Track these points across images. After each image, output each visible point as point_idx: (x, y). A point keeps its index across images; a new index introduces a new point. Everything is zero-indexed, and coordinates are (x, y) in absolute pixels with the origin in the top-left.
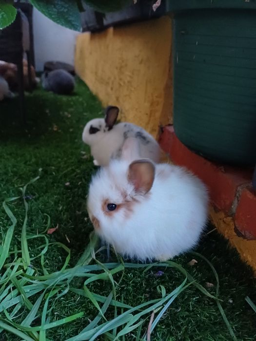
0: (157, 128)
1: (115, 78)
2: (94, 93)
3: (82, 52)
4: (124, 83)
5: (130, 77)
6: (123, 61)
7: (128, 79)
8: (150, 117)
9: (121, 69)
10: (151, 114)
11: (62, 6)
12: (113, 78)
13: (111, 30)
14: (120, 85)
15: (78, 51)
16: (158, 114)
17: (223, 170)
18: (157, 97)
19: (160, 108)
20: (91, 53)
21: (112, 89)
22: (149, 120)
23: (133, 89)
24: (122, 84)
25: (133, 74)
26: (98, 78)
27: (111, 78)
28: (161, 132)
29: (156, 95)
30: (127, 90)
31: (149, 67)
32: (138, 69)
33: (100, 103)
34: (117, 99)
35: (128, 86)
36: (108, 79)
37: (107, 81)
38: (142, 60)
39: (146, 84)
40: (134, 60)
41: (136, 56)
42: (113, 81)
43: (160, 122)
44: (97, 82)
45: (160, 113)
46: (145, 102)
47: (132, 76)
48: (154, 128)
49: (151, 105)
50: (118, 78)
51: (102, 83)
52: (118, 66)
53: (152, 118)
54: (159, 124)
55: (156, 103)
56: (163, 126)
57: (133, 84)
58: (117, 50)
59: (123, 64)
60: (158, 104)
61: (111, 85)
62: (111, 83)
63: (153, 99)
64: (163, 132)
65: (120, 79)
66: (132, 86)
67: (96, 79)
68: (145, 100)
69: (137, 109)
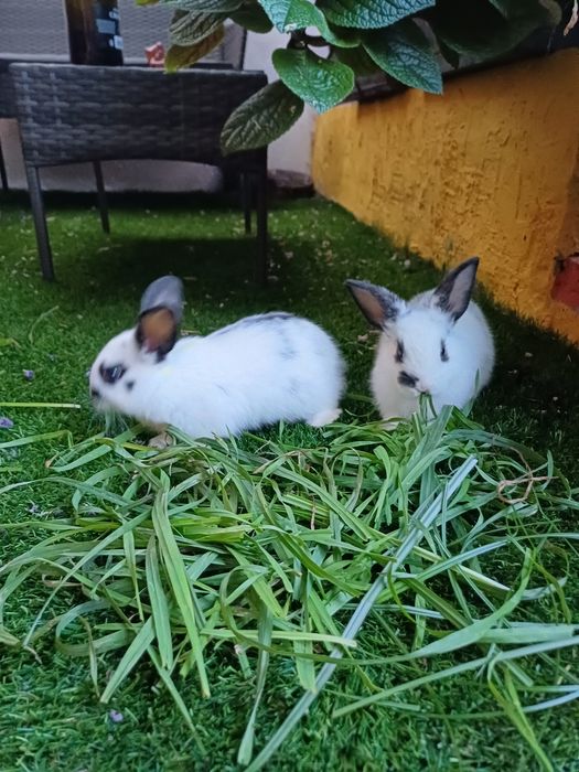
0: (552, 264)
1: (432, 184)
2: (369, 223)
4: (458, 189)
5: (476, 175)
6: (454, 148)
7: (470, 179)
8: (531, 243)
9: (448, 164)
10: (533, 237)
11: (411, 56)
12: (424, 185)
14: (447, 194)
15: (321, 143)
16: (551, 236)
18: (548, 203)
19: (556, 222)
20: (360, 145)
21: (422, 206)
22: (528, 252)
23: (483, 197)
24: (452, 192)
25: (483, 168)
26: (380, 191)
27: (419, 186)
28: (559, 270)
29: (548, 199)
30: (467, 201)
31: (526, 150)
32: (498, 156)
33: (387, 240)
34: (437, 223)
35: (467, 194)
36: (411, 188)
37: (410, 192)
38: (508, 138)
39: (521, 184)
40: (488, 142)
41: (490, 134)
42: (425, 191)
43: (558, 251)
44: (377, 200)
45: (557, 231)
46: (516, 217)
47: (479, 171)
48: (544, 263)
49: (534, 220)
50: (439, 183)
51: (393, 198)
52: (441, 159)
53: (536, 245)
54: (556, 254)
55: (549, 215)
56: (565, 255)
57: (481, 188)
58: (438, 128)
59: (454, 154)
60: (552, 216)
61: (419, 199)
62: (419, 194)
63: (540, 209)
64: (562, 268)
65: (446, 184)
66: (479, 192)
67: (374, 193)
68: (517, 213)
69: (494, 233)
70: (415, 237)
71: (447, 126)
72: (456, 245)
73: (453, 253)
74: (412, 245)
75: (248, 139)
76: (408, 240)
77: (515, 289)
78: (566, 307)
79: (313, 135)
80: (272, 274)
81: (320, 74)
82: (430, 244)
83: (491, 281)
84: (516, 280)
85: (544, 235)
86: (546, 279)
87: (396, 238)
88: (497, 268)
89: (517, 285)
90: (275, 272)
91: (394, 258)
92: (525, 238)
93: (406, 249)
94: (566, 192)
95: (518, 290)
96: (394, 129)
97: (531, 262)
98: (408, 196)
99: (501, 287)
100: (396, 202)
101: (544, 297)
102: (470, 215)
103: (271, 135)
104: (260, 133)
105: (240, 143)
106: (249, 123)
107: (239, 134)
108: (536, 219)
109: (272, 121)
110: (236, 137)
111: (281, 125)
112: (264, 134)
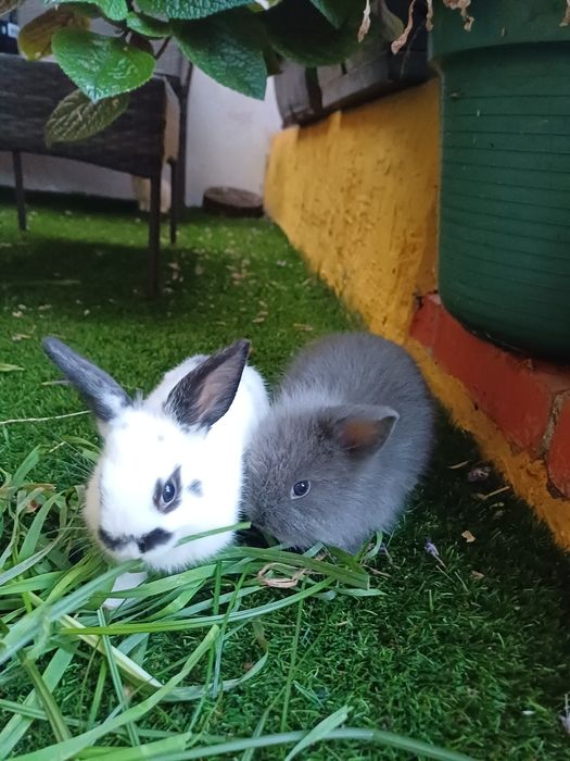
0: (411, 299)
1: (338, 211)
2: (296, 247)
3: (279, 167)
4: (354, 218)
5: (367, 204)
6: (354, 175)
7: (363, 208)
8: (398, 277)
9: (349, 191)
10: (400, 271)
12: (333, 211)
13: (337, 117)
14: (347, 223)
15: (272, 166)
16: (413, 271)
17: (530, 365)
18: (413, 235)
19: (417, 257)
20: (296, 168)
21: (330, 233)
22: (396, 287)
23: (369, 227)
24: (350, 220)
25: (372, 197)
26: (306, 216)
27: (329, 212)
28: (417, 307)
29: (411, 232)
30: (359, 230)
31: (401, 179)
32: (382, 185)
33: (307, 264)
34: (340, 251)
35: (361, 223)
36: (325, 214)
37: (323, 218)
38: (390, 167)
39: (395, 214)
40: (376, 170)
41: (378, 162)
42: (334, 217)
43: (417, 286)
44: (304, 224)
45: (417, 266)
46: (390, 249)
47: (369, 201)
48: (405, 299)
49: (402, 253)
50: (342, 210)
51: (313, 224)
52: (345, 186)
53: (402, 279)
54: (414, 290)
55: (411, 248)
56: (424, 293)
57: (370, 217)
58: (345, 154)
59: (355, 181)
60: (414, 250)
61: (329, 226)
62: (329, 220)
63: (406, 241)
64: (421, 305)
65: (347, 212)
66: (367, 221)
67: (302, 218)
68: (391, 245)
69: (374, 264)
70: (325, 264)
71: (351, 151)
72: (349, 273)
73: (345, 282)
74: (323, 271)
75: (69, 130)
76: (320, 267)
77: (384, 323)
78: (420, 346)
79: (268, 157)
80: (169, 286)
81: (121, 62)
82: (334, 271)
83: (368, 313)
84: (384, 314)
85: (407, 269)
86: (405, 315)
88: (373, 300)
89: (385, 319)
90: (175, 285)
91: (306, 283)
92: (394, 271)
93: (318, 274)
94: (425, 225)
95: (386, 325)
96: (318, 155)
97: (396, 296)
98: (323, 222)
99: (373, 321)
100: (314, 227)
101: (403, 334)
103: (92, 128)
104: (81, 124)
105: (60, 134)
106: (73, 113)
107: (61, 124)
108: (403, 252)
109: (95, 113)
110: (57, 127)
111: (102, 119)
112: (85, 126)
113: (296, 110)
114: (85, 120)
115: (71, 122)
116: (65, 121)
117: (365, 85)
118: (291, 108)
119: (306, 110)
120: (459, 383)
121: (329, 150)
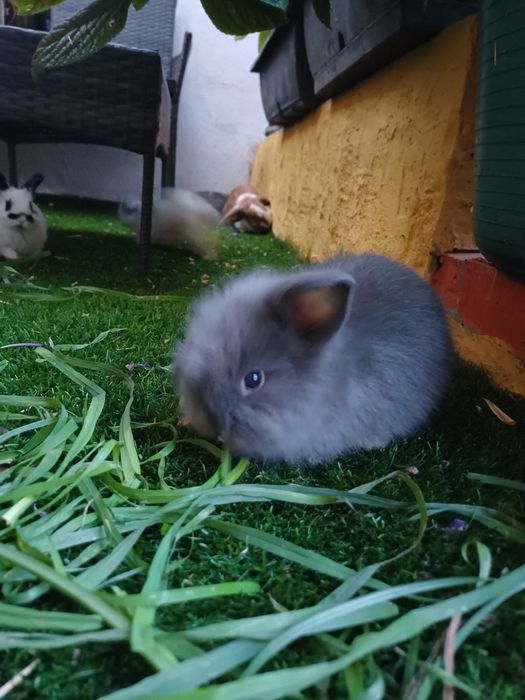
0: (427, 259)
1: (331, 192)
3: (262, 170)
4: (351, 194)
5: (366, 175)
6: (350, 152)
7: (361, 181)
8: (410, 239)
9: (344, 170)
10: (412, 233)
12: (325, 195)
13: (328, 105)
14: (342, 200)
15: (256, 172)
16: (429, 229)
18: (428, 192)
19: (435, 214)
20: (282, 166)
21: (322, 216)
22: (407, 250)
23: (370, 197)
24: (345, 197)
25: (372, 167)
26: (293, 208)
27: (320, 196)
28: (435, 268)
29: (426, 188)
30: (358, 204)
31: (410, 139)
32: (385, 152)
33: (294, 252)
34: (333, 232)
35: (358, 198)
36: (315, 199)
37: (313, 203)
38: (395, 131)
39: (403, 176)
40: (378, 139)
41: (380, 130)
42: (326, 200)
43: (435, 245)
44: (290, 216)
45: (434, 223)
46: (398, 213)
47: (369, 171)
48: (419, 260)
49: (414, 214)
50: (336, 190)
51: (302, 212)
52: (339, 165)
53: (415, 240)
54: (434, 249)
55: (426, 205)
56: (443, 251)
57: (369, 187)
58: (339, 136)
59: (350, 158)
60: (430, 207)
61: (320, 209)
62: (320, 204)
63: (419, 200)
64: (439, 265)
65: (342, 190)
66: (367, 193)
67: (289, 211)
68: (399, 208)
69: (377, 233)
70: (316, 248)
71: (346, 131)
74: (313, 255)
75: (58, 55)
76: (310, 251)
79: (251, 165)
85: (422, 228)
87: (301, 250)
92: (404, 235)
94: (444, 177)
96: (306, 146)
97: (408, 260)
98: (313, 208)
100: (303, 216)
102: (358, 217)
103: (83, 52)
104: (71, 48)
105: (48, 61)
106: (63, 39)
107: (49, 51)
108: (416, 211)
109: (88, 36)
110: (46, 54)
111: (95, 41)
112: (75, 51)
113: (283, 107)
114: (76, 44)
115: (61, 47)
116: (53, 48)
117: (368, 50)
118: (278, 105)
119: (296, 102)
120: (498, 341)
121: (319, 138)
